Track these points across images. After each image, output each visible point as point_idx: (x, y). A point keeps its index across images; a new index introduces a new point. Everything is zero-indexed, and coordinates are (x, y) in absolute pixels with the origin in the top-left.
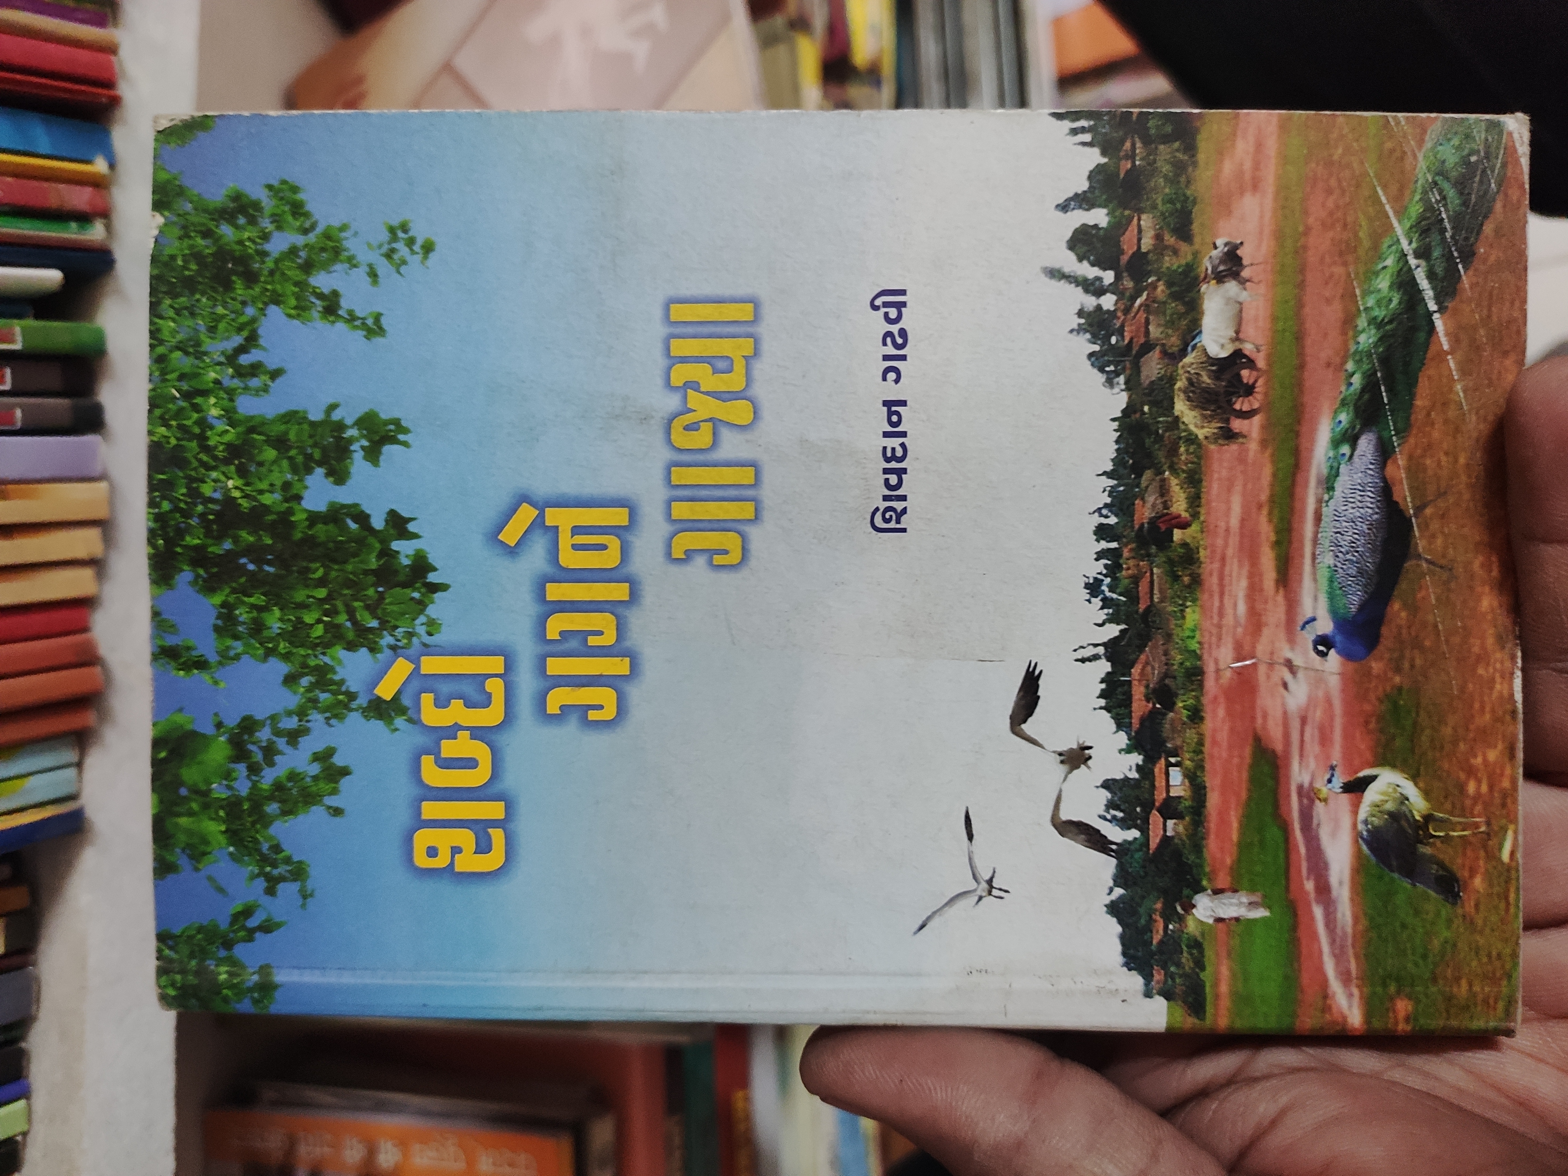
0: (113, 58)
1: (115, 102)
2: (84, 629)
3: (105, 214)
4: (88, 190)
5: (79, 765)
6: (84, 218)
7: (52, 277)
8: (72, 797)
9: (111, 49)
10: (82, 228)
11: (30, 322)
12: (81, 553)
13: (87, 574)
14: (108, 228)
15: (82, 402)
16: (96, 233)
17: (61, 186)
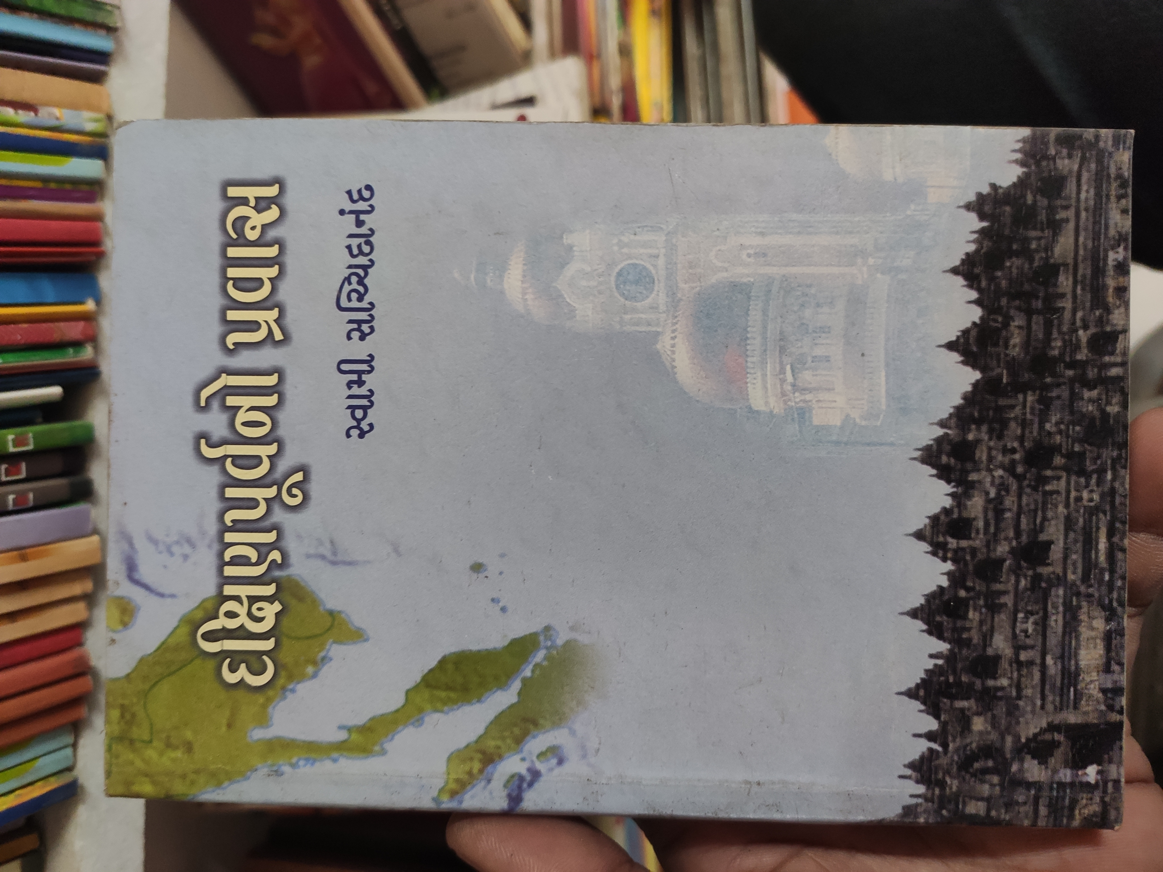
0: (100, 224)
1: (101, 255)
2: (79, 644)
3: (92, 339)
4: (81, 324)
5: (74, 746)
6: (77, 344)
7: (55, 391)
8: (70, 769)
9: (98, 218)
10: (76, 352)
11: (40, 427)
12: (77, 592)
13: (81, 606)
14: (96, 349)
15: (76, 479)
16: (87, 353)
17: (62, 324)
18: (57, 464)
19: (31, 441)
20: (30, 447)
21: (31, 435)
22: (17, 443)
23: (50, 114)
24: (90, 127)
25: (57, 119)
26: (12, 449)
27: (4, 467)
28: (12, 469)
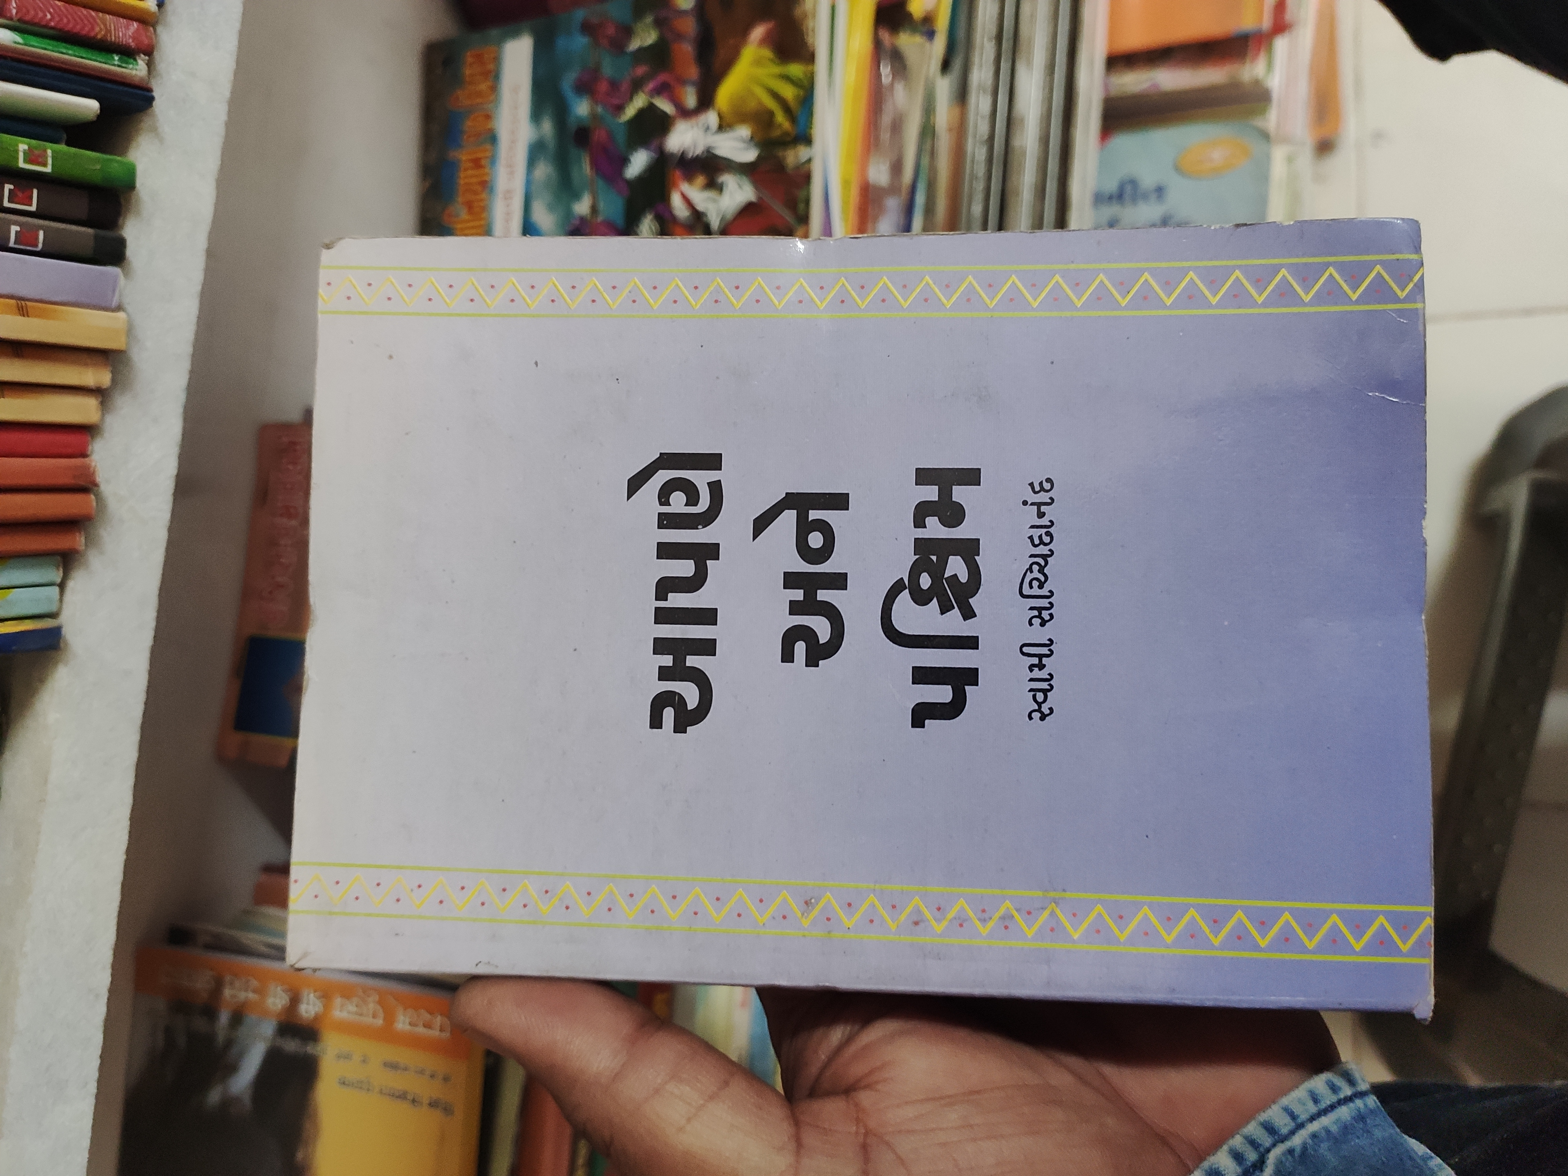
3: (149, 52)
4: (134, 26)
5: (62, 585)
6: (128, 53)
7: (90, 106)
8: (52, 615)
10: (125, 62)
11: (62, 147)
12: (88, 382)
13: (91, 402)
14: (150, 65)
15: (106, 233)
16: (138, 69)
17: (108, 18)
18: (80, 205)
19: (50, 161)
20: (48, 169)
21: (49, 152)
22: (30, 158)
26: (22, 164)
27: (8, 187)
28: (20, 194)
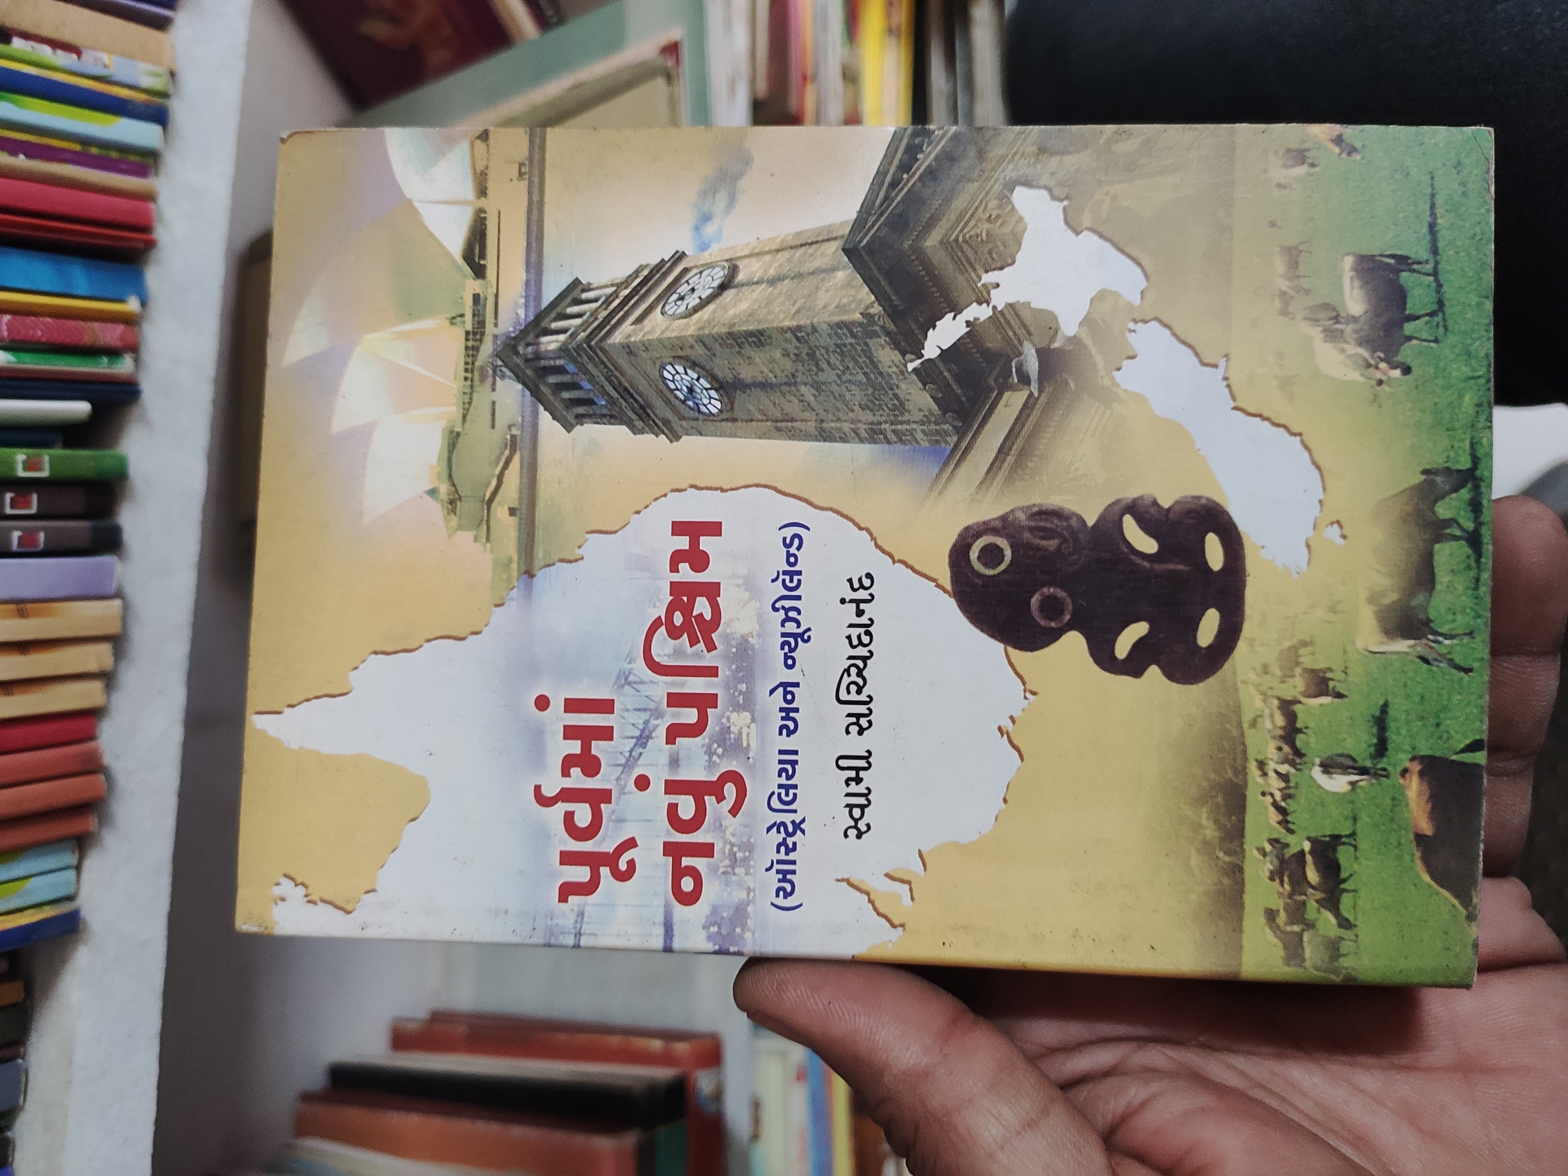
0: (152, 206)
1: (151, 245)
2: (92, 737)
3: (133, 348)
4: (120, 328)
5: (78, 868)
6: (113, 353)
7: (80, 408)
8: (70, 898)
9: (149, 197)
10: (111, 363)
11: (59, 452)
12: (92, 666)
13: (97, 686)
14: (136, 361)
15: (101, 524)
16: (125, 366)
17: (96, 325)
18: (75, 501)
19: (47, 466)
20: (45, 474)
21: (46, 458)
22: (28, 466)
23: (97, 60)
24: (146, 82)
25: (106, 66)
26: (21, 473)
27: (8, 496)
28: (20, 499)
